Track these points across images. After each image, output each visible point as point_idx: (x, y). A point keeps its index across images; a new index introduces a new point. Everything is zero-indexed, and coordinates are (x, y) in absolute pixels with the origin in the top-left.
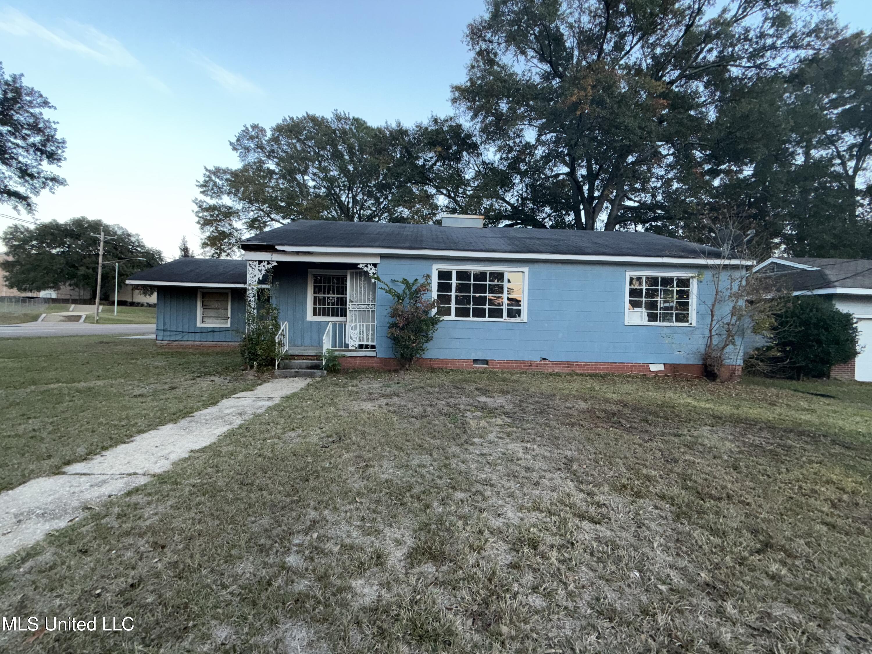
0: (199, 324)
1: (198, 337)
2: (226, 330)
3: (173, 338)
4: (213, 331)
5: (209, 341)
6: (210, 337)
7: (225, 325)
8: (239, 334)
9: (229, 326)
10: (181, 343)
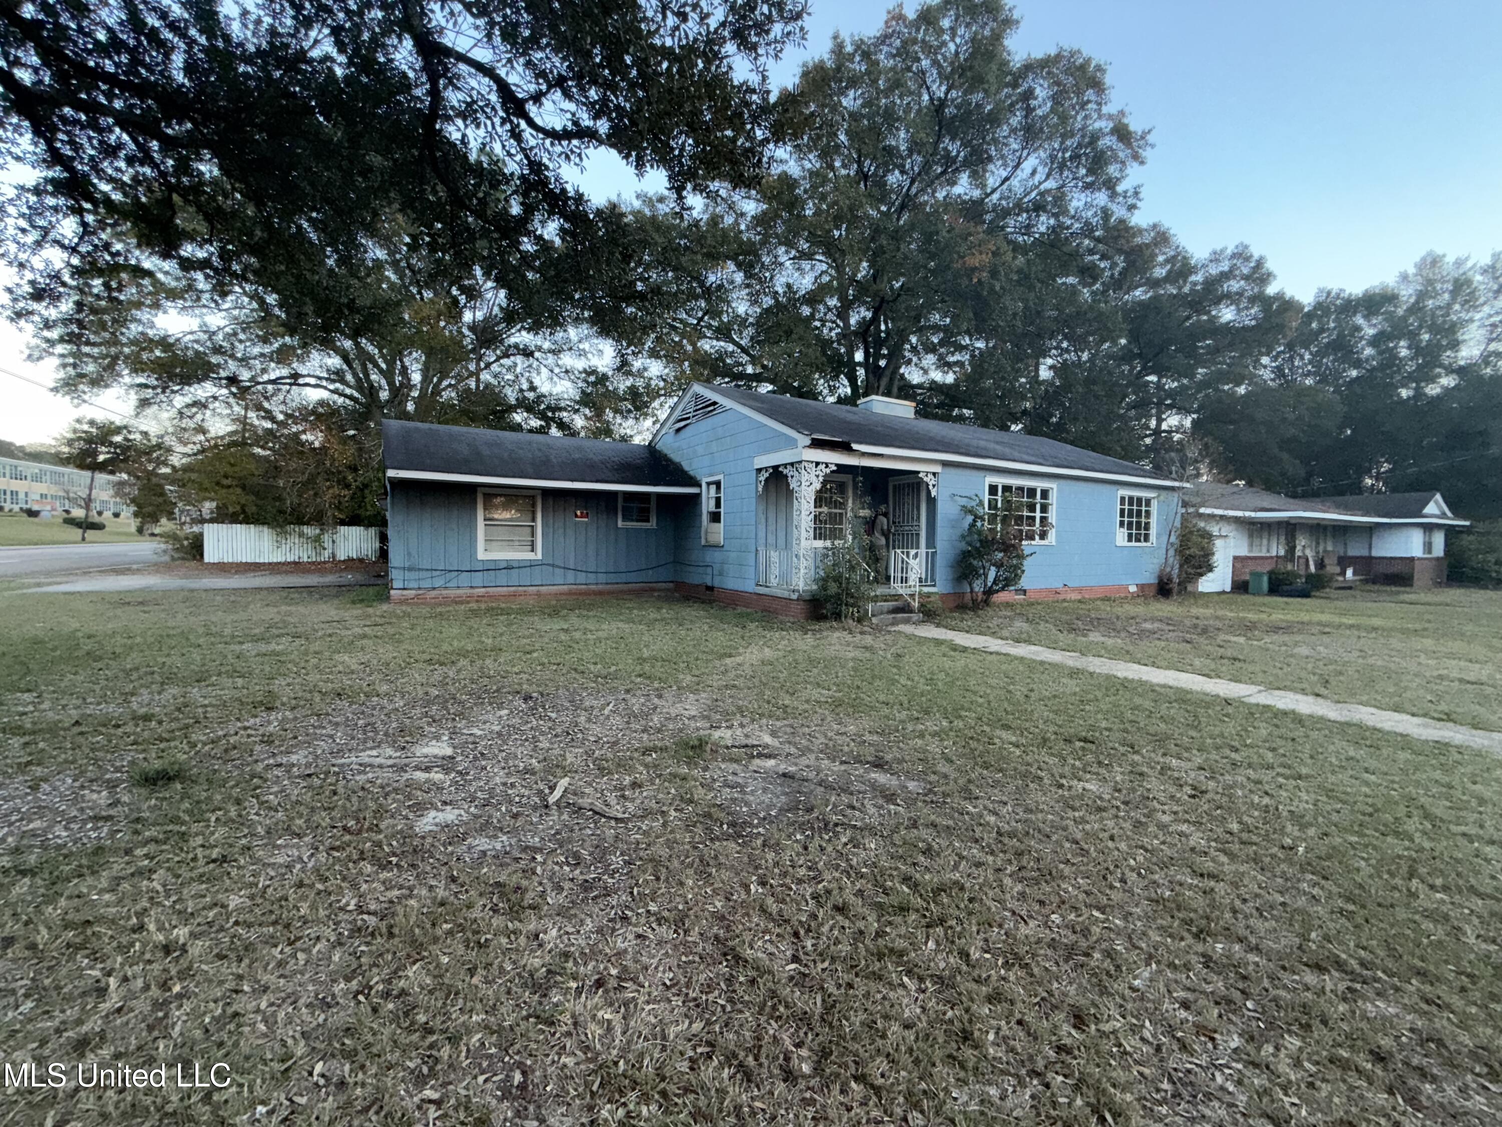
0: (481, 555)
1: (478, 580)
2: (532, 565)
3: (427, 584)
4: (509, 567)
5: (502, 585)
6: (502, 578)
7: (530, 556)
8: (557, 570)
9: (539, 557)
10: (444, 592)
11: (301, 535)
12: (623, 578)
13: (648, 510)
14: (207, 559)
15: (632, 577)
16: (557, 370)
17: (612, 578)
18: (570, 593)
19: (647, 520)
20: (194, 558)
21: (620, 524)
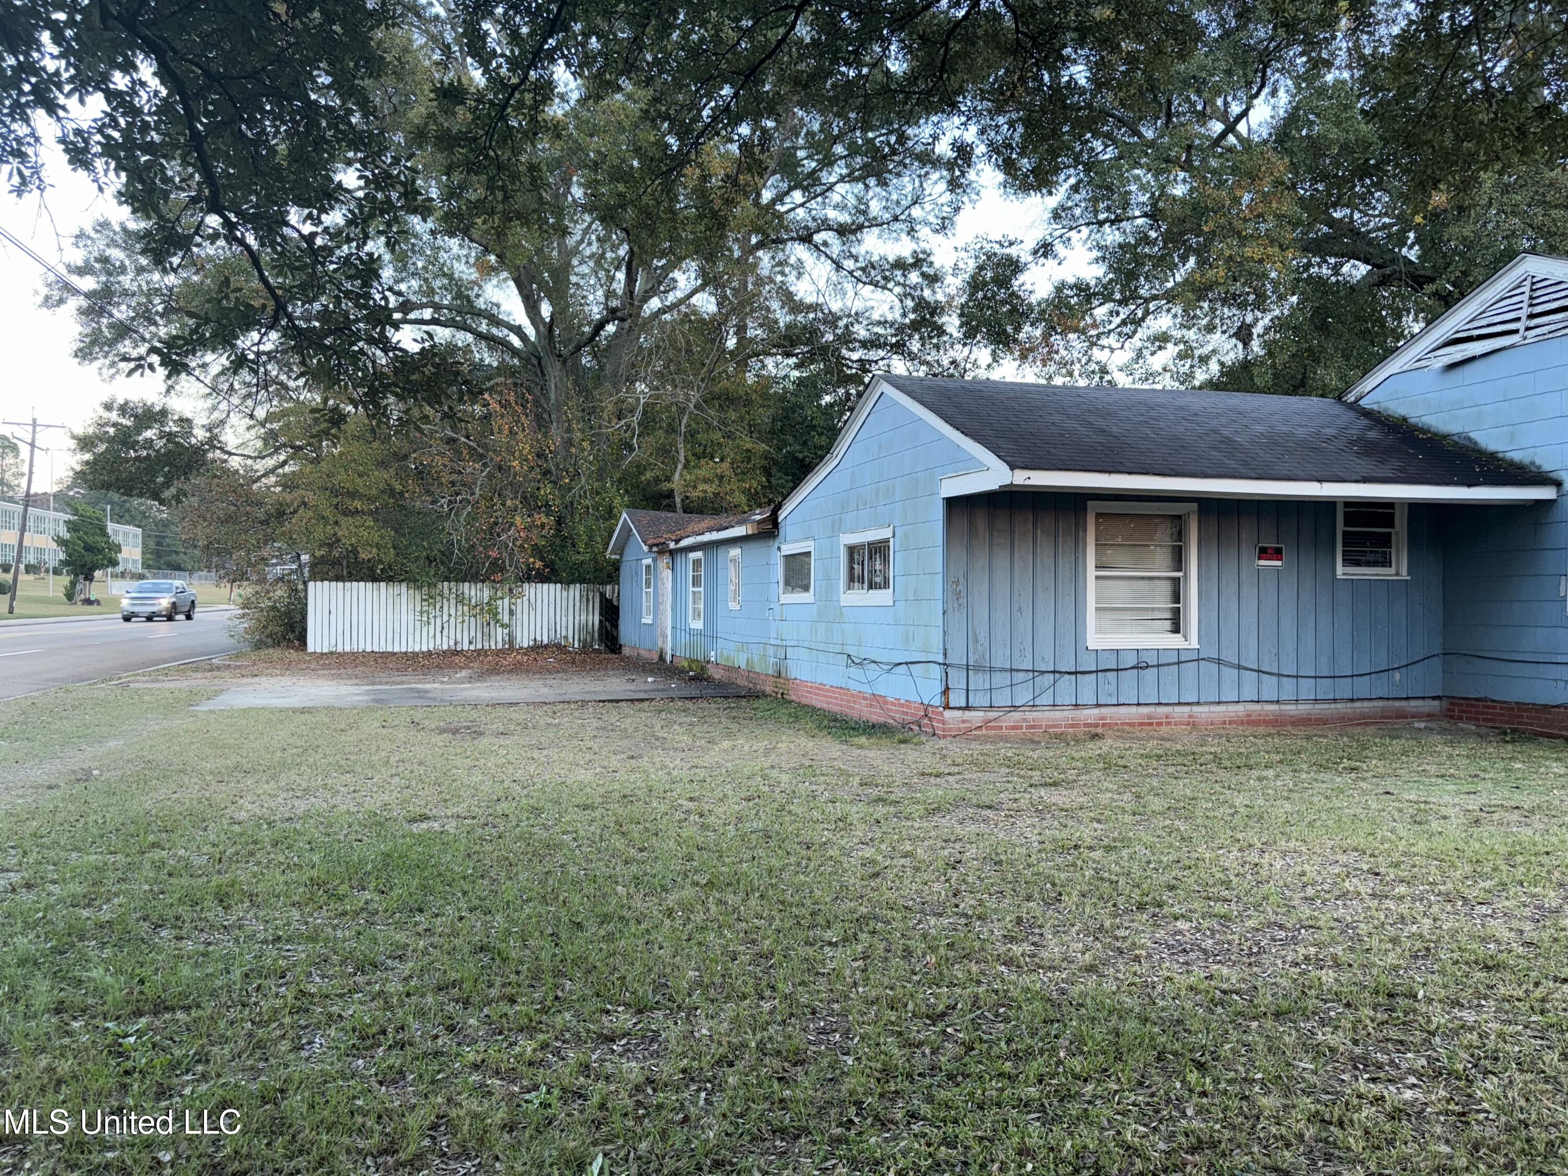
0: (1094, 640)
1: (1087, 688)
2: (1179, 660)
3: (1001, 699)
4: (1141, 664)
5: (1130, 702)
6: (1130, 687)
7: (1175, 641)
8: (1226, 671)
9: (1195, 644)
10: (1030, 715)
11: (460, 600)
12: (1344, 689)
13: (1386, 541)
14: (311, 648)
15: (1363, 687)
16: (849, 264)
17: (1326, 688)
18: (1250, 721)
19: (1386, 563)
20: (289, 645)
21: (1340, 570)
